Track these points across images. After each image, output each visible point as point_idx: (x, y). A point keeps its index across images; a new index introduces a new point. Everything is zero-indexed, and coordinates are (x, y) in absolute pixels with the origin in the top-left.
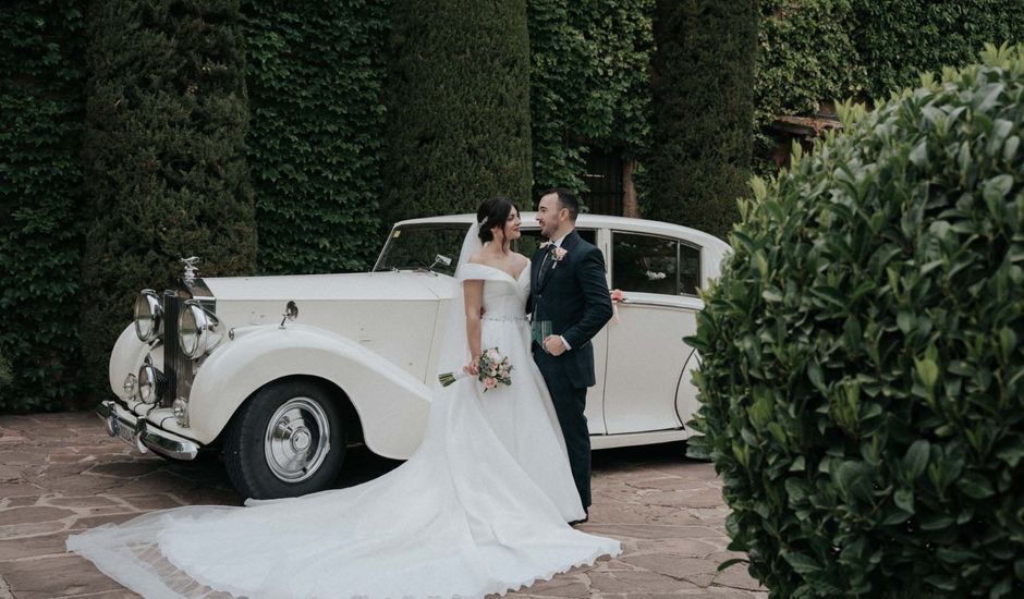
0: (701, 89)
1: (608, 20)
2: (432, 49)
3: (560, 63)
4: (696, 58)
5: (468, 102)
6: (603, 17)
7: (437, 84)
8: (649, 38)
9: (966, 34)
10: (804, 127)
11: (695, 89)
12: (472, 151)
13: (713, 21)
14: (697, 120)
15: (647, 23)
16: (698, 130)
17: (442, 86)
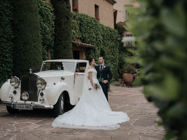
0: (65, 36)
1: (48, 22)
2: (26, 25)
3: (42, 29)
4: (64, 30)
5: (33, 36)
6: (47, 21)
7: (27, 32)
8: (54, 26)
9: (92, 28)
10: (77, 43)
11: (64, 36)
12: (34, 46)
13: (66, 24)
14: (65, 42)
15: (54, 23)
16: (65, 43)
17: (28, 33)
